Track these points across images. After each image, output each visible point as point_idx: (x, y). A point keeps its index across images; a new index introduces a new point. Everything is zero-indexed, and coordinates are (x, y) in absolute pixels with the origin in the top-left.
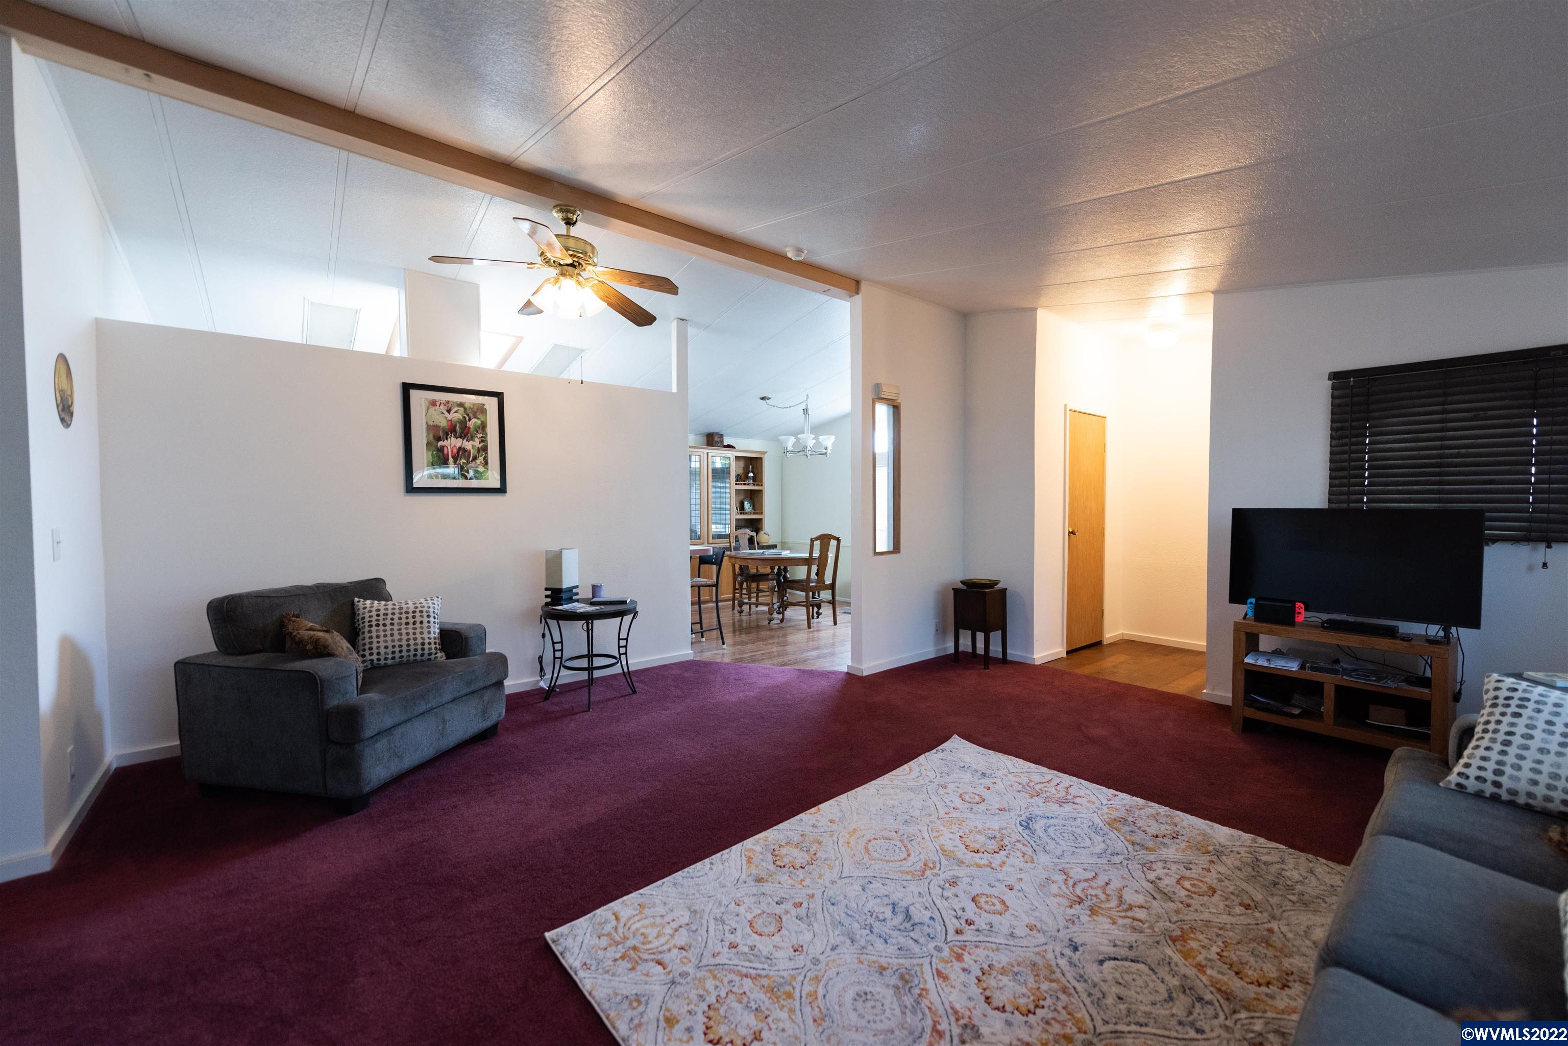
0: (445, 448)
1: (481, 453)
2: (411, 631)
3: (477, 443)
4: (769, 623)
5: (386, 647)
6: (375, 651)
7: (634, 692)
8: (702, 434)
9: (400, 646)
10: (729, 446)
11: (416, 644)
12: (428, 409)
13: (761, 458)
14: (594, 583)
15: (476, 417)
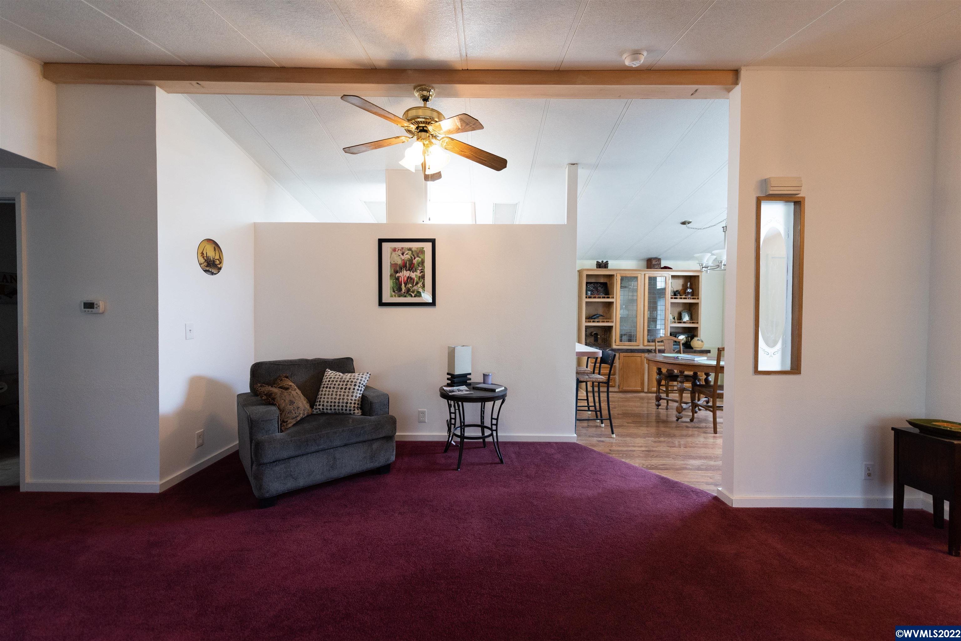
0: (400, 277)
1: (421, 279)
2: (342, 394)
3: (418, 273)
4: (677, 420)
5: (327, 402)
6: (322, 403)
7: (502, 462)
8: (642, 260)
9: (335, 402)
10: (666, 268)
11: (343, 403)
12: (391, 254)
13: (698, 276)
14: (485, 372)
15: (418, 256)
